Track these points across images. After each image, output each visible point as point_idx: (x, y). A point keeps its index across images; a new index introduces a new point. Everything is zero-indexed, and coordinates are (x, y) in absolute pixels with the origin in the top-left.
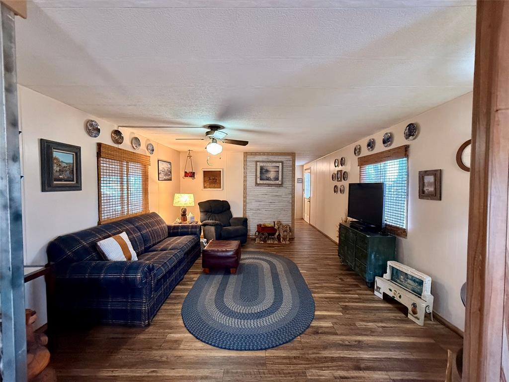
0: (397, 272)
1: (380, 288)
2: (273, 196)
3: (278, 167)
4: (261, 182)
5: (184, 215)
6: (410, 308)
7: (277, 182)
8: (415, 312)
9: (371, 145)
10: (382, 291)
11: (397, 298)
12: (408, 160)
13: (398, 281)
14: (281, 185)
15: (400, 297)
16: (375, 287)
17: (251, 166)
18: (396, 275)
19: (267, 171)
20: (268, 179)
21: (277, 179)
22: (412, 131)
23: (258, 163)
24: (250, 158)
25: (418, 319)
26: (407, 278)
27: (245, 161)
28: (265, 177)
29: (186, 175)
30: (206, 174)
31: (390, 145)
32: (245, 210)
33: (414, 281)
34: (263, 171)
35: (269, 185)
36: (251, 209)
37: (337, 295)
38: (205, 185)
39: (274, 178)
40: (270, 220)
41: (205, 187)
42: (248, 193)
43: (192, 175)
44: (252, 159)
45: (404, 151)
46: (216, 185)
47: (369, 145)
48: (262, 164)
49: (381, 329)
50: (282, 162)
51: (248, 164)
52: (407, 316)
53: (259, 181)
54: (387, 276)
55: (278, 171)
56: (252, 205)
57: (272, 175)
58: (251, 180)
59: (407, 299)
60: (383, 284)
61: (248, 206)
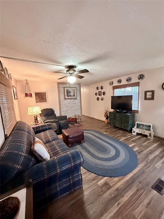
0: (139, 125)
1: (135, 132)
2: (73, 104)
3: (74, 90)
4: (68, 97)
5: (36, 119)
6: (148, 135)
7: (74, 97)
8: (150, 136)
9: (120, 81)
10: (136, 132)
11: (143, 133)
12: (139, 87)
13: (140, 128)
14: (76, 99)
15: (144, 132)
16: (133, 131)
17: (62, 89)
18: (139, 126)
19: (70, 92)
20: (70, 96)
21: (74, 96)
22: (141, 77)
23: (65, 88)
24: (61, 86)
25: (152, 137)
26: (144, 126)
27: (58, 87)
28: (69, 95)
29: (26, 95)
30: (37, 94)
31: (130, 82)
32: (60, 112)
33: (146, 126)
34: (68, 92)
35: (71, 99)
36: (63, 111)
37: (125, 138)
38: (37, 101)
39: (73, 95)
40: (72, 115)
41: (37, 102)
42: (61, 103)
43: (31, 95)
44: (62, 86)
45: (137, 84)
46: (44, 101)
47: (118, 81)
48: (67, 89)
49: (148, 144)
50: (76, 88)
51: (60, 88)
52: (147, 137)
53: (66, 97)
54: (135, 127)
55: (75, 92)
56: (64, 109)
57: (72, 94)
58: (62, 96)
59: (147, 133)
60: (136, 130)
61: (62, 110)
